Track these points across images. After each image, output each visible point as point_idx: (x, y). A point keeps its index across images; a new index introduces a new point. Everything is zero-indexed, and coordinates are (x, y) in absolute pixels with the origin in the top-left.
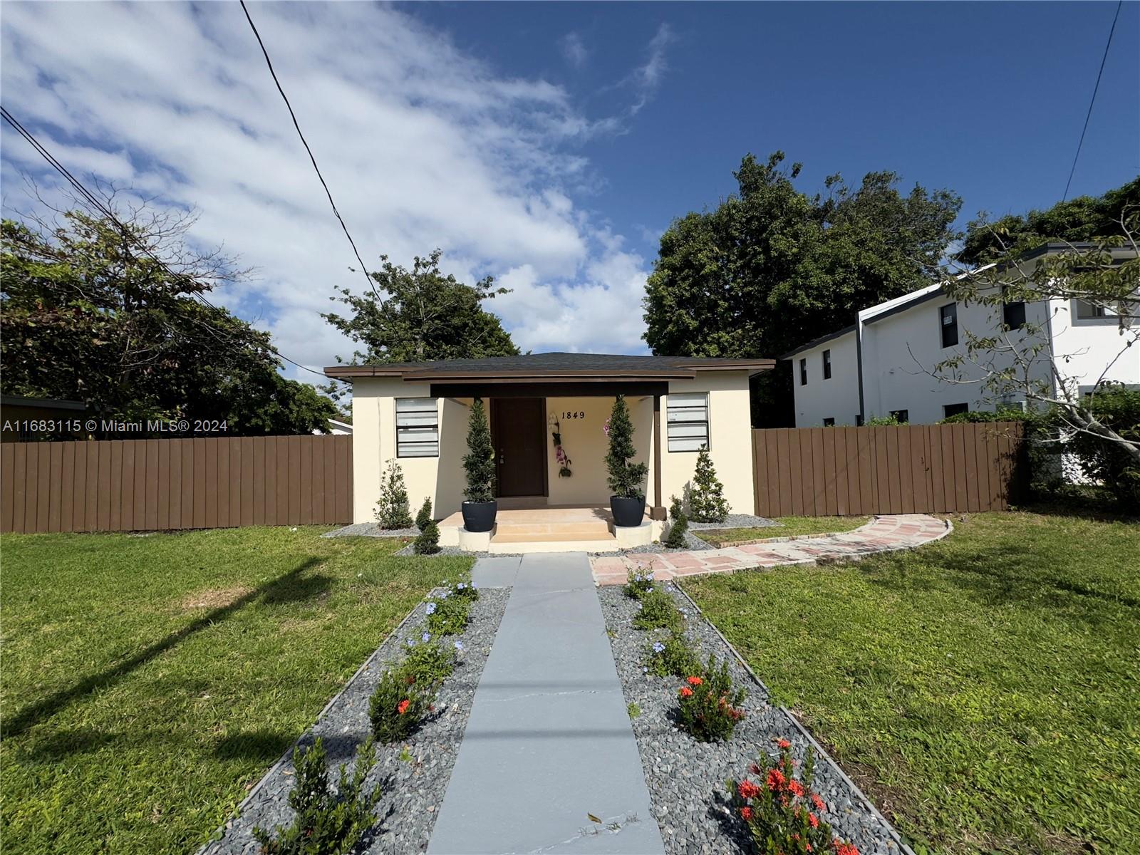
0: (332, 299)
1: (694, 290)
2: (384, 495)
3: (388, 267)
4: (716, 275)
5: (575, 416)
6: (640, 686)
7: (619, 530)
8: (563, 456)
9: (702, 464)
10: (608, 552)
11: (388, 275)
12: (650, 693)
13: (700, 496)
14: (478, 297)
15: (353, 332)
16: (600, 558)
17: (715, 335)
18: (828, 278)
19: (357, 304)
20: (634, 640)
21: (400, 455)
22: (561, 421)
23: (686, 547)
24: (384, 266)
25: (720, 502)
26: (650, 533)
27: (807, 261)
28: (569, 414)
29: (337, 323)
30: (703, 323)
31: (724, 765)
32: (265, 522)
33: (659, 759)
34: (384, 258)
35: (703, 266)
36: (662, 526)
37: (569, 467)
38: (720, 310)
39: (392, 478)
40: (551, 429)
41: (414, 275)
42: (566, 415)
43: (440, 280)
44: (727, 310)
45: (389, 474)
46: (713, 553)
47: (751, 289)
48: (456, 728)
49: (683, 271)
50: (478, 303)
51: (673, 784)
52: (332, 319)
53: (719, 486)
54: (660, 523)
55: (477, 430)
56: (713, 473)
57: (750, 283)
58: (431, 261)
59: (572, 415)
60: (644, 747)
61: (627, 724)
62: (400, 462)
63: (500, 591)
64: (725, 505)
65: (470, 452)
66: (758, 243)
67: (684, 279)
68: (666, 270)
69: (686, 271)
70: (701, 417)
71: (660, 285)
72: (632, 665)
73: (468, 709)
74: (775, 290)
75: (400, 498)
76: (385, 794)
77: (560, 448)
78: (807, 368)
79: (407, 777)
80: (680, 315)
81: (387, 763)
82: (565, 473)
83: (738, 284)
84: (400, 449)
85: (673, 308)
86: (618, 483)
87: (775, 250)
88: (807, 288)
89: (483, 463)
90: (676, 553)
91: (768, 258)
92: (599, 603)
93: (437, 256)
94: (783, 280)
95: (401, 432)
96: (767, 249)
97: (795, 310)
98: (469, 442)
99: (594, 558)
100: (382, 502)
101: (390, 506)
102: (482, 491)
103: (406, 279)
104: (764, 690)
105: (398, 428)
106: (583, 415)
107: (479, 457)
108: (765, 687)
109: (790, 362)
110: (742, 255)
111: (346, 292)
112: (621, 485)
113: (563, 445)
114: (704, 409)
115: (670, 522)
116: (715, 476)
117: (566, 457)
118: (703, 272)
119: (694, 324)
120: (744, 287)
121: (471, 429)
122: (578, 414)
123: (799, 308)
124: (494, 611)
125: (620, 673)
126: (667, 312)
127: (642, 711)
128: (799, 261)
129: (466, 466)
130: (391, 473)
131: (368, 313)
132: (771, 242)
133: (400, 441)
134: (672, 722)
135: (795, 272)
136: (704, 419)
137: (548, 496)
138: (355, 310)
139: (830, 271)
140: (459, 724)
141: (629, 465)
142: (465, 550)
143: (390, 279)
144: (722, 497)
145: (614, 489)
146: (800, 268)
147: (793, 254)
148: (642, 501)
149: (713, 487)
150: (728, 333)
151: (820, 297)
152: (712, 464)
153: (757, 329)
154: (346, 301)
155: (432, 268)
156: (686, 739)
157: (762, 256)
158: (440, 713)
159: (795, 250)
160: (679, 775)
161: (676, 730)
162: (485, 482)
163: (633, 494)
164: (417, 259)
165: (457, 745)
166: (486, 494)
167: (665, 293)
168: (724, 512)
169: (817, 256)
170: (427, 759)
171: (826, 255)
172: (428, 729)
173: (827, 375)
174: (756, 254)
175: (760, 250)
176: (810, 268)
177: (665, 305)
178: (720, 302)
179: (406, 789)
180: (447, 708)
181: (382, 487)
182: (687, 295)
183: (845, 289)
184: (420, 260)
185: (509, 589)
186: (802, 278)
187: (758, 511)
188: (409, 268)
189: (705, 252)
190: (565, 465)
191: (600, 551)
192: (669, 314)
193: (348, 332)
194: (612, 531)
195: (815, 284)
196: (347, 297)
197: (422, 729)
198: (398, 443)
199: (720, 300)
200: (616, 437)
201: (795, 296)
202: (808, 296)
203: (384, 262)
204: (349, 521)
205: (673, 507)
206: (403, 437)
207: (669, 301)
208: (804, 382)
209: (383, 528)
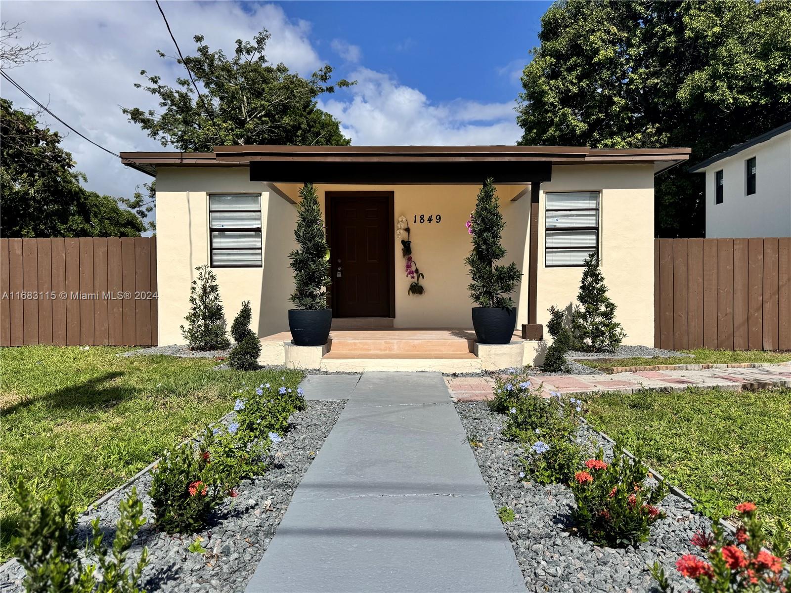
0: (138, 86)
1: (583, 84)
2: (195, 309)
3: (204, 50)
4: (611, 63)
5: (430, 220)
6: (515, 492)
7: (482, 348)
8: (413, 269)
9: (589, 279)
10: (467, 374)
11: (204, 62)
12: (529, 497)
13: (585, 319)
14: (313, 92)
15: (161, 133)
16: (458, 379)
17: (609, 142)
18: (761, 65)
19: (167, 96)
20: (504, 451)
21: (215, 264)
22: (412, 226)
23: (568, 371)
24: (199, 50)
25: (612, 327)
26: (521, 354)
27: (732, 42)
28: (422, 218)
29: (143, 121)
30: (593, 126)
31: (636, 571)
32: (52, 340)
33: (543, 563)
34: (199, 39)
35: (596, 52)
36: (536, 347)
37: (422, 282)
38: (616, 108)
39: (204, 289)
40: (399, 235)
41: (236, 63)
42: (418, 219)
43: (269, 70)
44: (625, 108)
45: (200, 283)
46: (604, 377)
47: (656, 81)
48: (267, 524)
49: (569, 59)
50: (313, 100)
51: (566, 586)
52: (136, 115)
53: (611, 307)
54: (535, 344)
55: (308, 221)
56: (603, 290)
57: (655, 74)
58: (256, 46)
59: (426, 218)
60: (522, 550)
61: (497, 526)
62: (215, 271)
63: (333, 403)
64: (618, 330)
65: (298, 247)
66: (669, 21)
67: (570, 70)
68: (548, 58)
69: (574, 59)
70: (590, 222)
71: (540, 77)
72: (502, 472)
73: (284, 507)
74: (688, 81)
75: (215, 313)
76: (166, 584)
77: (410, 259)
78: (725, 182)
79: (197, 567)
80: (565, 115)
81: (172, 553)
82: (416, 289)
83: (640, 75)
84: (215, 258)
85: (555, 107)
86: (481, 290)
87: (691, 29)
88: (729, 78)
89: (315, 262)
90: (555, 377)
91: (681, 40)
92: (457, 417)
93: (264, 39)
94: (700, 69)
95: (216, 236)
96: (680, 29)
97: (714, 107)
98: (298, 236)
99: (450, 378)
100: (193, 318)
101: (201, 322)
102: (313, 297)
103: (226, 69)
104: (685, 500)
105: (212, 230)
106: (439, 218)
107: (310, 254)
108: (687, 497)
109: (703, 175)
110: (647, 37)
111: (154, 80)
112: (485, 293)
113: (415, 255)
114: (593, 212)
115: (549, 340)
116: (606, 294)
117: (417, 271)
118: (596, 59)
119: (581, 126)
120: (647, 79)
121: (299, 219)
122: (434, 218)
123: (718, 104)
124: (324, 419)
125: (487, 479)
126: (547, 112)
127: (517, 516)
128: (722, 44)
129: (293, 265)
130: (203, 282)
131: (181, 110)
132: (686, 19)
133: (214, 246)
134: (560, 525)
135: (715, 57)
136: (593, 225)
137: (395, 318)
138: (165, 104)
139: (764, 55)
140: (271, 521)
141: (497, 269)
142: (292, 367)
143: (206, 67)
144: (614, 321)
145: (477, 298)
146: (722, 51)
147: (714, 34)
148: (512, 314)
149: (603, 308)
150: (624, 139)
151: (747, 89)
152: (602, 279)
153: (661, 134)
154: (154, 91)
155: (257, 56)
156: (581, 544)
157: (673, 38)
158: (247, 510)
159: (717, 29)
160: (572, 578)
161: (566, 534)
162: (318, 285)
163: (500, 303)
164: (239, 42)
165: (267, 540)
166: (318, 300)
167: (546, 88)
168: (615, 340)
169: (745, 36)
170: (226, 552)
171: (758, 35)
172: (229, 524)
173: (751, 188)
174: (665, 35)
175: (670, 29)
176: (735, 51)
177: (545, 104)
178: (616, 99)
179: (194, 579)
180: (257, 504)
181: (192, 300)
182: (575, 90)
183: (781, 78)
184: (244, 44)
185: (344, 402)
186: (724, 64)
187: (659, 342)
188: (230, 55)
189: (598, 34)
190: (415, 280)
191: (458, 372)
192: (550, 115)
193: (154, 134)
194: (474, 351)
195: (741, 73)
196: (155, 86)
197: (222, 524)
198: (212, 249)
199: (615, 95)
200: (479, 234)
201: (714, 89)
202: (730, 88)
203: (198, 44)
204: (154, 343)
205: (552, 321)
206: (219, 242)
207: (551, 98)
208: (719, 199)
209: (193, 349)
